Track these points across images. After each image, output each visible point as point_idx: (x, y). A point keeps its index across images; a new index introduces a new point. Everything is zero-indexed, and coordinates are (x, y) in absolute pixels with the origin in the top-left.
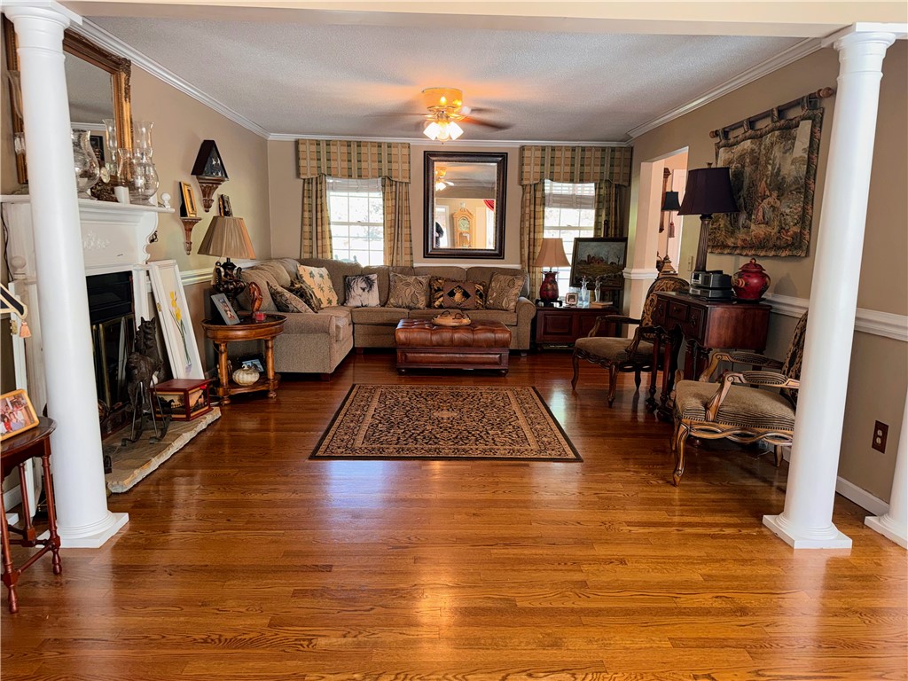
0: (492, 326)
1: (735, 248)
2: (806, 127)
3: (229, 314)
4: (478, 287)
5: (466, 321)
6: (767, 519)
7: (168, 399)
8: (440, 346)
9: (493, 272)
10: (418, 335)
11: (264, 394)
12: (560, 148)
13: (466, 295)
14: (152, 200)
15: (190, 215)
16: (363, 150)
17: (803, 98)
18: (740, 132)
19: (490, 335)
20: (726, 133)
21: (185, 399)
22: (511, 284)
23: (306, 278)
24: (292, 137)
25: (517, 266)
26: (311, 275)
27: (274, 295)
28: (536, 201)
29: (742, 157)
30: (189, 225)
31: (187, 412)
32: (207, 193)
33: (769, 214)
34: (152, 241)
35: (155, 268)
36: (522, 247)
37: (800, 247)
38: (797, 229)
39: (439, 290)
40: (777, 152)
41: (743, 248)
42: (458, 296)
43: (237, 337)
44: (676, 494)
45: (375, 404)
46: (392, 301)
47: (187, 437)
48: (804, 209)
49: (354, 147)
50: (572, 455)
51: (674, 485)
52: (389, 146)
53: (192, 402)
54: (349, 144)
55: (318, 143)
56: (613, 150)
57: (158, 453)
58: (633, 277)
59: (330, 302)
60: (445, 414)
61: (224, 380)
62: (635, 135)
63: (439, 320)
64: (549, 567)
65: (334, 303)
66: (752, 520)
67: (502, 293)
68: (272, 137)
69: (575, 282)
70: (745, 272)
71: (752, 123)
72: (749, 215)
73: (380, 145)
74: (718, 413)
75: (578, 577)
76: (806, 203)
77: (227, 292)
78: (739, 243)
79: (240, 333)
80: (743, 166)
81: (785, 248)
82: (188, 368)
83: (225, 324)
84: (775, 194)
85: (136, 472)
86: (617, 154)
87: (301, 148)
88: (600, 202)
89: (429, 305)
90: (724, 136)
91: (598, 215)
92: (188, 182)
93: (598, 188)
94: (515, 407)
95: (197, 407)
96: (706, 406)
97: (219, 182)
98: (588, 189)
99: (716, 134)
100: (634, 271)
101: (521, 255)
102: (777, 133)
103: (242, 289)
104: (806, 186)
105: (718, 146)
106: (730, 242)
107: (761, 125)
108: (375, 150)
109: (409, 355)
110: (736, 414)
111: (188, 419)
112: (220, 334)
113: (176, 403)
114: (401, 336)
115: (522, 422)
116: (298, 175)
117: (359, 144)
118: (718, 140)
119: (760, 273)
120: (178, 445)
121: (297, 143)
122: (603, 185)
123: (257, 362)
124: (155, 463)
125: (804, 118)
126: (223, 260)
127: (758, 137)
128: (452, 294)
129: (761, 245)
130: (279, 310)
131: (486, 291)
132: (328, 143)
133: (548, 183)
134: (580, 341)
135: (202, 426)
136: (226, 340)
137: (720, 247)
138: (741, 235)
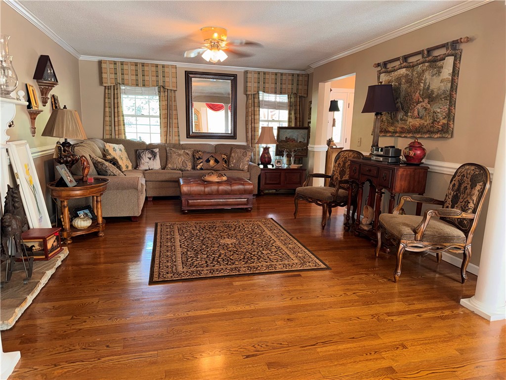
0: (240, 181)
1: (396, 132)
2: (450, 60)
3: (68, 178)
4: (224, 156)
5: (225, 178)
6: (463, 301)
7: (30, 245)
8: (210, 195)
9: (232, 147)
10: (196, 188)
11: (96, 234)
12: (268, 73)
13: (217, 161)
14: (12, 95)
15: (34, 108)
16: (146, 68)
17: (447, 43)
18: (397, 63)
19: (241, 187)
20: (385, 64)
21: (44, 243)
22: (245, 154)
23: (111, 151)
24: (96, 59)
25: (244, 144)
26: (114, 149)
27: (96, 164)
28: (254, 105)
29: (399, 79)
30: (33, 115)
31: (45, 253)
32: (44, 92)
33: (422, 112)
34: (10, 126)
35: (12, 147)
36: (247, 132)
37: (447, 132)
38: (445, 121)
39: (199, 158)
40: (427, 76)
41: (401, 132)
42: (212, 162)
43: (77, 195)
44: (396, 288)
45: (177, 237)
46: (169, 166)
47: (49, 273)
48: (449, 110)
49: (140, 66)
50: (323, 266)
51: (395, 282)
52: (163, 66)
53: (49, 246)
54: (136, 64)
55: (115, 63)
56: (298, 75)
57: (30, 291)
58: (315, 150)
59: (127, 167)
60: (228, 241)
61: (67, 226)
62: (314, 66)
63: (208, 178)
64: (362, 358)
65: (130, 168)
66: (453, 303)
67: (239, 160)
68: (82, 58)
69: (279, 153)
70: (411, 147)
71: (406, 58)
72: (406, 114)
73: (157, 66)
74: (423, 236)
75: (385, 364)
76: (450, 106)
77: (66, 163)
78: (398, 129)
79: (78, 192)
80: (400, 84)
81: (437, 133)
82: (40, 219)
83: (67, 187)
84: (426, 101)
85: (17, 310)
86: (300, 78)
87: (104, 66)
88: (291, 106)
89: (194, 168)
90: (384, 66)
91: (290, 114)
92: (32, 84)
93: (289, 98)
94: (269, 233)
95: (53, 248)
96: (415, 232)
97: (52, 85)
98: (284, 99)
99: (379, 65)
100: (315, 146)
101: (247, 137)
102: (427, 64)
103: (77, 160)
104: (451, 96)
105: (380, 73)
106: (391, 129)
107: (412, 60)
108: (154, 69)
109: (190, 201)
110: (434, 236)
111: (47, 258)
112: (64, 194)
113: (37, 247)
114: (185, 189)
115: (278, 243)
116: (101, 83)
117: (143, 65)
118: (379, 68)
119: (420, 147)
120: (44, 281)
121: (100, 62)
122: (292, 96)
123: (87, 211)
124: (30, 299)
125: (449, 55)
126: (62, 140)
127: (411, 67)
128: (208, 161)
129: (417, 130)
130: (99, 174)
131: (229, 158)
132: (122, 63)
133: (261, 93)
134: (299, 189)
135: (59, 263)
136: (68, 197)
137: (384, 132)
138: (400, 125)
